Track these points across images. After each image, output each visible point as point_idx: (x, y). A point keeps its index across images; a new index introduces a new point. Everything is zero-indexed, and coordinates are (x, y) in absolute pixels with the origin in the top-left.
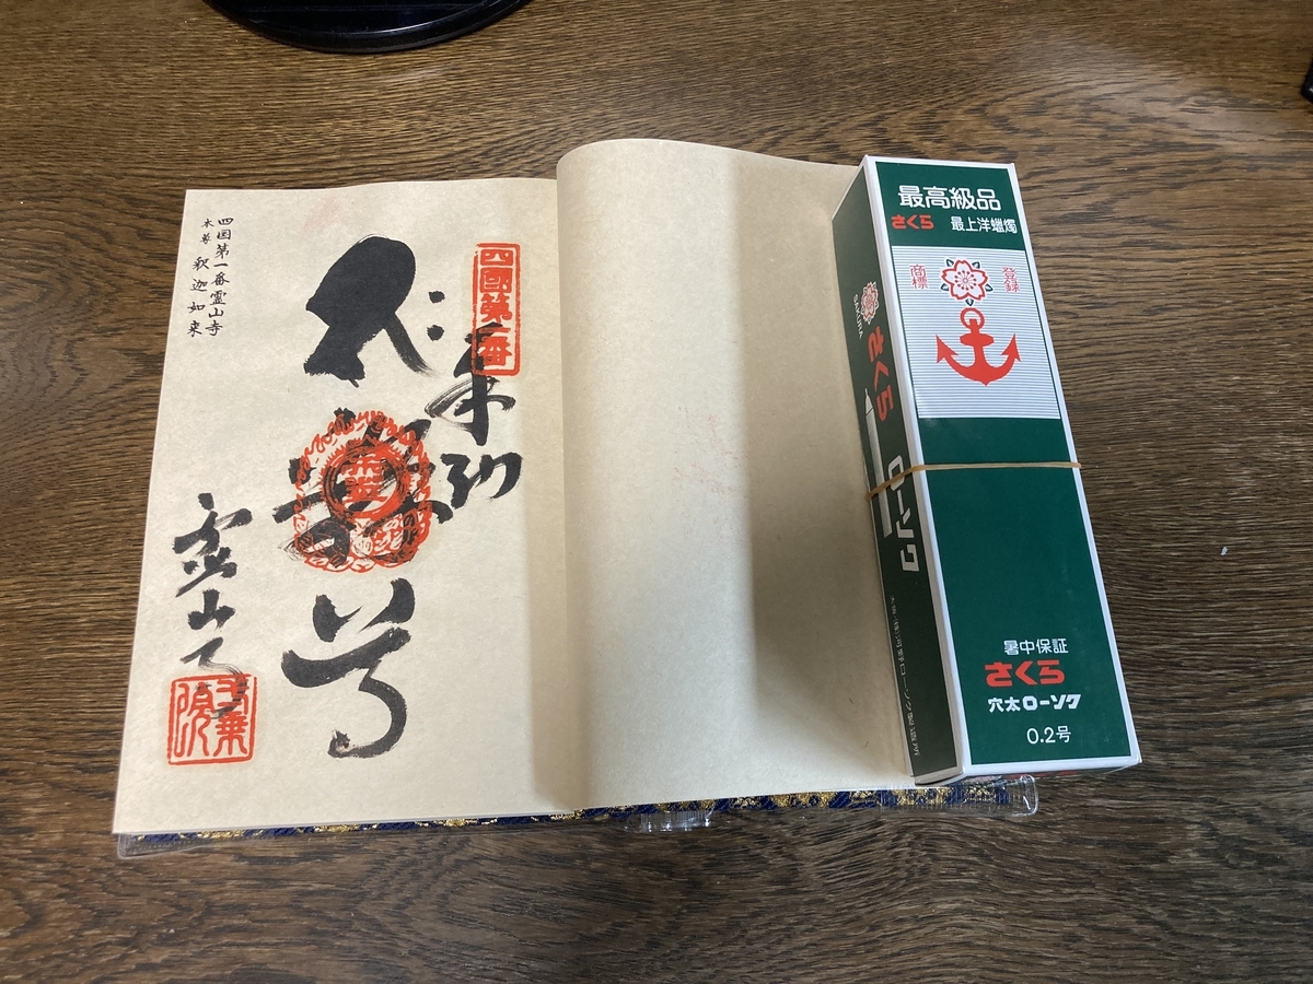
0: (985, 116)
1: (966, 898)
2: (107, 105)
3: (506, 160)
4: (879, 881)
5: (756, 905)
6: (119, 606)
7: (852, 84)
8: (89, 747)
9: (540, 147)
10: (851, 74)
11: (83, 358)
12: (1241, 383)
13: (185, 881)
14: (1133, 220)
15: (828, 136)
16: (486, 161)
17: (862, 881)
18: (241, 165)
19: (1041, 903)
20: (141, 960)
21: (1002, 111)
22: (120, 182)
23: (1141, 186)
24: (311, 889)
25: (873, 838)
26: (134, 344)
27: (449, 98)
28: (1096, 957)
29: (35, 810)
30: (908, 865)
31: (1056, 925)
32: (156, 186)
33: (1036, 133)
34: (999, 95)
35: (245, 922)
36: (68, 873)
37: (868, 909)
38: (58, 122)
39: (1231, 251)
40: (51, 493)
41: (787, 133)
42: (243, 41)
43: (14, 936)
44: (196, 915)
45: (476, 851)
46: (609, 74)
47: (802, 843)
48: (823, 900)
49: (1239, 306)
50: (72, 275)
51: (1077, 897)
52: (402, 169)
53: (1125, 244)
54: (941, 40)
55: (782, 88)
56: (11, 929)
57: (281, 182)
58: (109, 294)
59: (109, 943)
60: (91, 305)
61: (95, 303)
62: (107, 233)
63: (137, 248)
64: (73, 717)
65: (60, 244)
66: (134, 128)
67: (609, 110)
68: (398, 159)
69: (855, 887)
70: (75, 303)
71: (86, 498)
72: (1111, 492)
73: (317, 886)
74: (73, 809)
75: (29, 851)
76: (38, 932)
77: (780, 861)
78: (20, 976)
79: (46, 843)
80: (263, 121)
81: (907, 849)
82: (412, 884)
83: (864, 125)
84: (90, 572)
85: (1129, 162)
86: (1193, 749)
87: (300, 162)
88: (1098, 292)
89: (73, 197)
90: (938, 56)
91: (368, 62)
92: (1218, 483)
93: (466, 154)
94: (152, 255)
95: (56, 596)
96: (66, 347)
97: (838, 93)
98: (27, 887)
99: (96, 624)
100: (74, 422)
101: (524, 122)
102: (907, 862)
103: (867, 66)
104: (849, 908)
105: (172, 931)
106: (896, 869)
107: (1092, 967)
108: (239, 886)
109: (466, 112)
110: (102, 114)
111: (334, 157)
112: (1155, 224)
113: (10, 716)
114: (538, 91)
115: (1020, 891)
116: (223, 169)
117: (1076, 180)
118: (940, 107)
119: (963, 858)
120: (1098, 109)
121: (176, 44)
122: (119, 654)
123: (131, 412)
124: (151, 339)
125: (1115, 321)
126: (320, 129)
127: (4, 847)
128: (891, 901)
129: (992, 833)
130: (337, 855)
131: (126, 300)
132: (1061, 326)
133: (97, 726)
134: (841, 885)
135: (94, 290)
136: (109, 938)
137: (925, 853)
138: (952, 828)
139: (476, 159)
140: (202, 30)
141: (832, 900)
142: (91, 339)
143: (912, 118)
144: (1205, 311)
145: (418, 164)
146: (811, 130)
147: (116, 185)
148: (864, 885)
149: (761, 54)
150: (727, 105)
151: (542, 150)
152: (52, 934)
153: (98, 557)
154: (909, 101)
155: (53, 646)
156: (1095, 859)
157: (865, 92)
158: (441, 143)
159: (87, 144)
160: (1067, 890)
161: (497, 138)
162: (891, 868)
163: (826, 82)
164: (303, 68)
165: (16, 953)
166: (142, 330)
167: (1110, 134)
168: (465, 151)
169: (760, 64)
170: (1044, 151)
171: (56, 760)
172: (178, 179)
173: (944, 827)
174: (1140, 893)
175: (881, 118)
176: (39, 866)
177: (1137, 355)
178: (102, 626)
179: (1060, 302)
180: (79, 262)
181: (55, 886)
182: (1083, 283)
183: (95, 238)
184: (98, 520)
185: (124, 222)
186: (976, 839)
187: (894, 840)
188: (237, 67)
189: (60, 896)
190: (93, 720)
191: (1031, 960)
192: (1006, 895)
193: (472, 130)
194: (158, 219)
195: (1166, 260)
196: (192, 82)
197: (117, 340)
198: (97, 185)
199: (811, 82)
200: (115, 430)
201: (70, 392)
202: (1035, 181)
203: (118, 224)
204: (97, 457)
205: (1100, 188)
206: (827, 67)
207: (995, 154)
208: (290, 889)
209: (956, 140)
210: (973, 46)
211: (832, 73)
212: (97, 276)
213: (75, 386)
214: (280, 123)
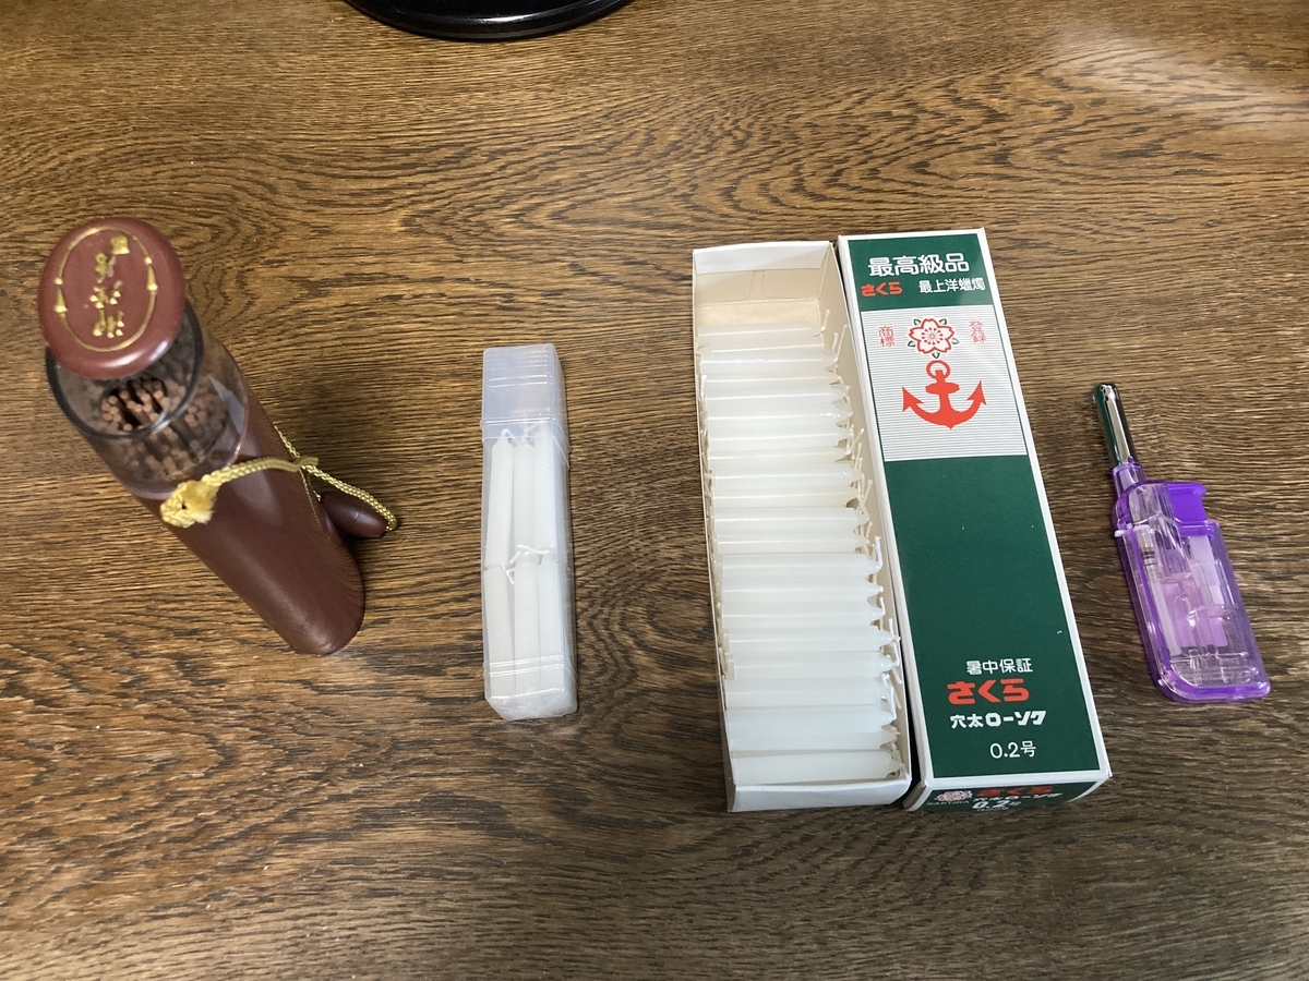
0: (1042, 77)
2: (266, 86)
3: (625, 120)
7: (923, 56)
9: (654, 110)
10: (921, 49)
11: (254, 285)
12: (1294, 279)
13: (371, 721)
14: (1182, 154)
16: (607, 121)
20: (333, 791)
21: (1056, 73)
22: (279, 145)
23: (1186, 129)
26: (298, 272)
27: (570, 74)
28: (1233, 757)
29: (225, 664)
31: (1194, 731)
33: (1088, 89)
34: (1052, 62)
35: (431, 755)
36: (259, 717)
38: (224, 100)
39: (1270, 176)
41: (870, 95)
42: (384, 34)
43: (208, 776)
44: (383, 751)
45: (645, 685)
46: (711, 53)
49: (1284, 218)
50: (240, 219)
52: (531, 129)
53: (1177, 173)
54: (996, 22)
55: (863, 60)
56: (204, 770)
58: (274, 233)
59: (301, 778)
60: (258, 242)
61: (261, 241)
62: (271, 185)
63: (297, 197)
65: (226, 194)
66: (290, 103)
68: (528, 122)
70: (243, 242)
72: (1192, 369)
74: (261, 662)
75: (221, 700)
76: (232, 771)
78: (212, 813)
79: (237, 692)
80: (405, 95)
82: (586, 716)
85: (1173, 110)
86: (1296, 577)
88: (1157, 211)
89: (240, 158)
90: (996, 33)
91: (495, 48)
92: (1286, 359)
93: (589, 117)
94: (310, 202)
96: (237, 277)
97: (913, 63)
98: (220, 731)
100: (247, 337)
101: (640, 90)
103: (935, 42)
105: (361, 765)
107: (1230, 767)
108: (423, 724)
109: (587, 84)
110: (261, 93)
111: (469, 121)
112: (1201, 157)
113: (198, 583)
114: (648, 67)
117: (1128, 124)
118: (1003, 72)
121: (324, 38)
124: (313, 269)
125: (1177, 233)
126: (457, 100)
127: (197, 698)
131: (290, 238)
132: (1128, 239)
135: (260, 230)
136: (301, 773)
139: (598, 120)
140: (348, 27)
142: (260, 270)
143: (978, 81)
144: (1255, 223)
146: (892, 92)
147: (276, 148)
149: (840, 35)
150: (816, 74)
151: (656, 112)
152: (245, 772)
154: (974, 68)
157: (935, 62)
159: (250, 117)
161: (616, 103)
163: (900, 55)
164: (438, 54)
165: (209, 792)
166: (305, 261)
168: (587, 115)
169: (841, 43)
170: (1097, 103)
171: (243, 620)
175: (951, 81)
176: (231, 712)
177: (1201, 259)
179: (1126, 220)
180: (246, 209)
181: (247, 729)
182: (1143, 204)
183: (259, 190)
185: (286, 176)
188: (380, 55)
189: (252, 738)
191: (1172, 762)
193: (593, 98)
194: (316, 173)
195: (1215, 185)
196: (340, 67)
197: (283, 270)
198: (259, 148)
199: (887, 55)
200: (284, 342)
201: (241, 313)
202: (1092, 126)
203: (280, 178)
204: (269, 366)
205: (1150, 130)
206: (900, 44)
207: (1054, 107)
208: (471, 724)
209: (1018, 97)
210: (1025, 25)
211: (905, 48)
212: (262, 219)
213: (246, 308)
214: (421, 96)
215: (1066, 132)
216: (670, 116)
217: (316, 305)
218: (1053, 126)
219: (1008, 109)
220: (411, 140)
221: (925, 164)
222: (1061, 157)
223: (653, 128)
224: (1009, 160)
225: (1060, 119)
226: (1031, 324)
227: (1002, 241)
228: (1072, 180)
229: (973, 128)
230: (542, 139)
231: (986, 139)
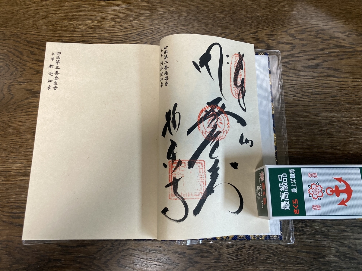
1: (268, 266)
2: (21, 11)
3: (144, 37)
4: (244, 260)
5: (209, 266)
6: (24, 168)
7: (249, 20)
8: (14, 211)
10: (248, 17)
11: (13, 91)
12: (356, 120)
13: (43, 252)
14: (329, 69)
15: (240, 36)
16: (138, 37)
17: (239, 260)
18: (62, 33)
19: (289, 269)
21: (292, 32)
22: (25, 36)
23: (332, 58)
24: (80, 256)
25: (243, 248)
26: (29, 87)
27: (127, 16)
30: (252, 256)
32: (36, 38)
33: (302, 39)
34: (292, 27)
35: (61, 264)
36: (8, 248)
37: (240, 268)
38: (6, 15)
39: (356, 80)
40: (3, 133)
44: (46, 262)
45: (129, 247)
46: (176, 12)
47: (222, 248)
48: (228, 265)
49: (357, 96)
50: (10, 64)
51: (299, 267)
52: (112, 38)
53: (326, 76)
54: (276, 9)
55: (228, 20)
57: (75, 39)
58: (21, 71)
59: (20, 269)
61: (17, 74)
62: (21, 52)
63: (30, 57)
64: (9, 201)
66: (29, 19)
67: (176, 23)
68: (111, 34)
69: (237, 262)
70: (10, 73)
71: (14, 135)
72: (316, 150)
73: (82, 255)
74: (10, 229)
77: (216, 253)
80: (70, 19)
81: (252, 251)
83: (251, 34)
84: (15, 158)
85: (329, 51)
86: (335, 226)
87: (80, 33)
88: (317, 90)
89: (10, 40)
90: (275, 13)
91: (103, 3)
92: (347, 149)
93: (132, 34)
94: (34, 60)
95: (4, 164)
96: (8, 87)
97: (245, 23)
99: (17, 173)
100: (10, 111)
101: (150, 25)
102: (252, 255)
103: (254, 15)
104: (235, 267)
105: (39, 266)
106: (249, 257)
108: (59, 254)
109: (132, 21)
110: (20, 14)
111: (91, 32)
112: (335, 70)
114: (154, 16)
115: (284, 265)
116: (57, 34)
118: (275, 30)
119: (268, 255)
120: (321, 34)
122: (23, 183)
123: (28, 109)
124: (34, 86)
125: (321, 99)
126: (87, 23)
128: (247, 266)
129: (277, 248)
130: (88, 246)
131: (27, 74)
132: (305, 100)
133: (17, 205)
134: (233, 261)
135: (17, 70)
136: (20, 267)
137: (257, 253)
138: (265, 246)
139: (135, 36)
141: (230, 265)
142: (16, 85)
143: (266, 33)
144: (347, 98)
145: (117, 36)
146: (236, 34)
148: (239, 261)
149: (222, 9)
150: (211, 24)
151: (155, 35)
153: (17, 153)
154: (265, 27)
155: (3, 180)
156: (305, 257)
157: (252, 23)
158: (124, 30)
159: (15, 23)
160: (297, 265)
161: (141, 30)
162: (247, 257)
163: (241, 19)
164: (82, 3)
166: (31, 83)
167: (324, 42)
168: (131, 33)
169: (222, 12)
170: (304, 45)
171: (4, 214)
172: (43, 36)
173: (263, 245)
174: (317, 267)
175: (257, 32)
177: (327, 110)
178: (19, 174)
179: (306, 92)
180: (12, 60)
181: (4, 251)
182: (313, 87)
183: (17, 53)
184: (17, 142)
185: (26, 49)
186: (272, 249)
187: (249, 249)
189: (6, 254)
190: (16, 203)
192: (279, 266)
193: (134, 27)
194: (37, 49)
195: (337, 81)
196: (47, 5)
197: (24, 86)
198: (18, 36)
199: (236, 19)
200: (23, 114)
201: (9, 101)
203: (24, 49)
204: (17, 122)
205: (319, 58)
206: (242, 15)
208: (74, 255)
210: (285, 11)
211: (243, 16)
212: (18, 65)
213: (11, 100)
214: (75, 20)
216: (160, 36)
217: (35, 100)
219: (274, 44)
220: (70, 38)
222: (288, 66)
223: (153, 41)
225: (290, 51)
230: (115, 42)
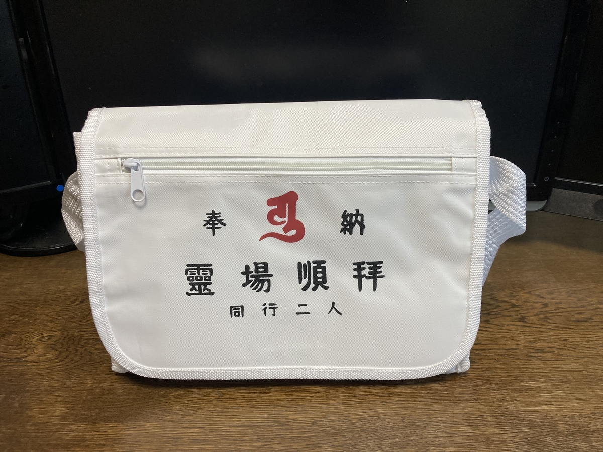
0: (531, 294)
117: (574, 311)
202: (557, 311)
207: (540, 304)
209: (523, 300)
215: (548, 312)
218: (542, 310)
221: (488, 321)
224: (525, 320)
226: (555, 382)
227: (531, 350)
228: (557, 329)
229: (506, 309)
231: (513, 313)
